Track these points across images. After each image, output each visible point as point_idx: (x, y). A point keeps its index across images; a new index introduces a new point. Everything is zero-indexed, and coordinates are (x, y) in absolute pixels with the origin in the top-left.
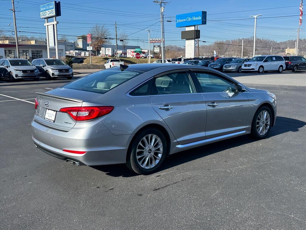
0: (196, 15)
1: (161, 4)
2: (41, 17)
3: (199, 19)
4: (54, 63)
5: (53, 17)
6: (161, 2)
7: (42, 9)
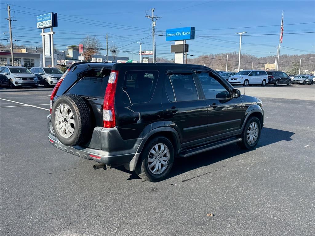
0: (185, 30)
1: (153, 19)
2: (38, 27)
3: (188, 35)
4: (53, 72)
5: (49, 27)
6: (153, 17)
7: (39, 20)
